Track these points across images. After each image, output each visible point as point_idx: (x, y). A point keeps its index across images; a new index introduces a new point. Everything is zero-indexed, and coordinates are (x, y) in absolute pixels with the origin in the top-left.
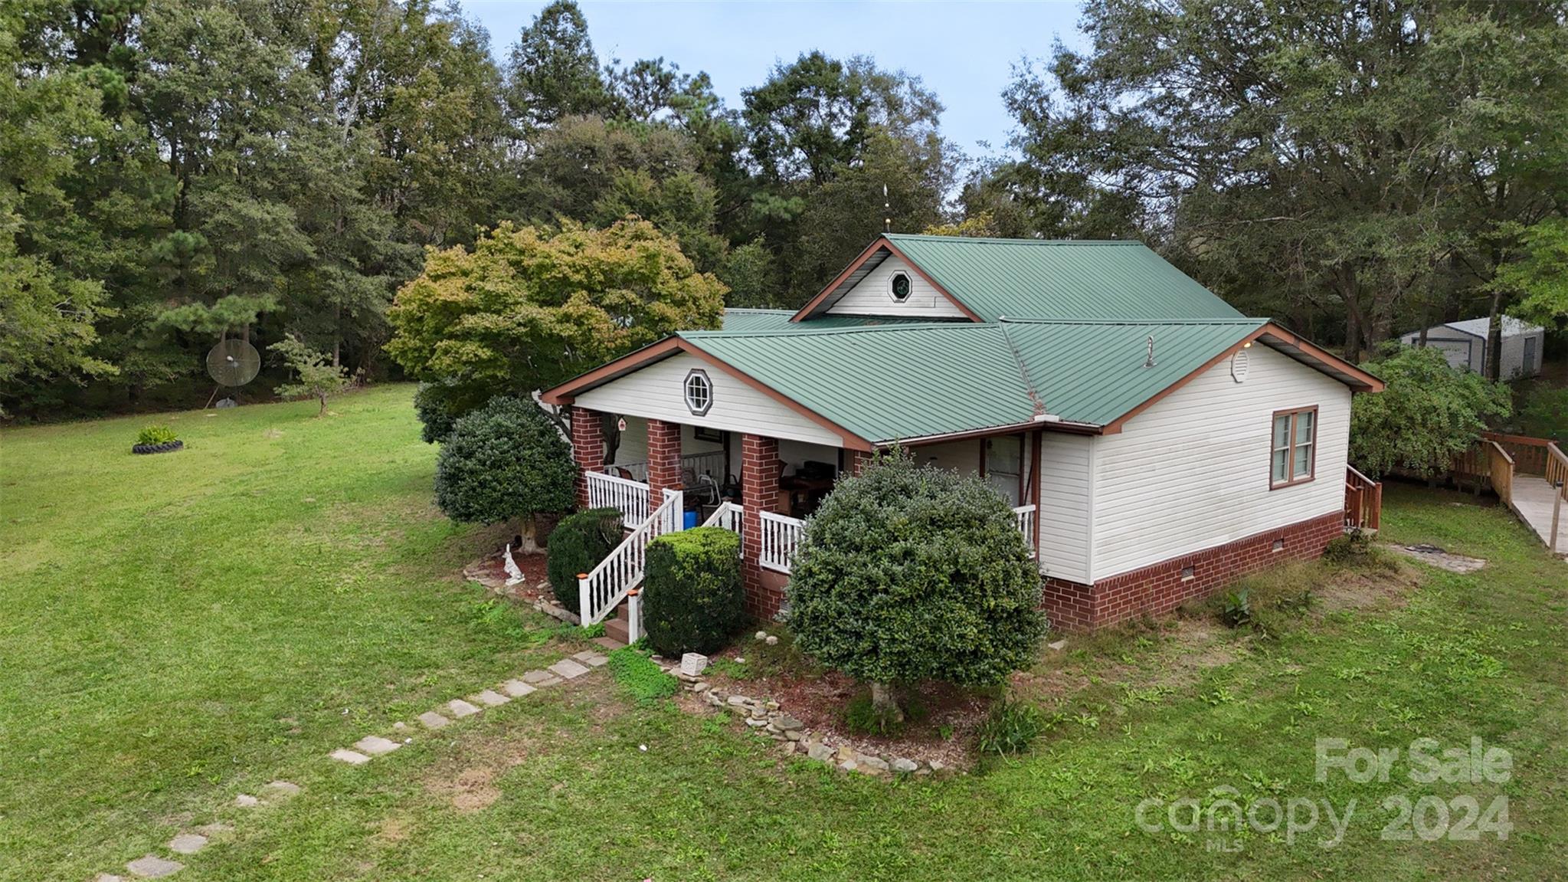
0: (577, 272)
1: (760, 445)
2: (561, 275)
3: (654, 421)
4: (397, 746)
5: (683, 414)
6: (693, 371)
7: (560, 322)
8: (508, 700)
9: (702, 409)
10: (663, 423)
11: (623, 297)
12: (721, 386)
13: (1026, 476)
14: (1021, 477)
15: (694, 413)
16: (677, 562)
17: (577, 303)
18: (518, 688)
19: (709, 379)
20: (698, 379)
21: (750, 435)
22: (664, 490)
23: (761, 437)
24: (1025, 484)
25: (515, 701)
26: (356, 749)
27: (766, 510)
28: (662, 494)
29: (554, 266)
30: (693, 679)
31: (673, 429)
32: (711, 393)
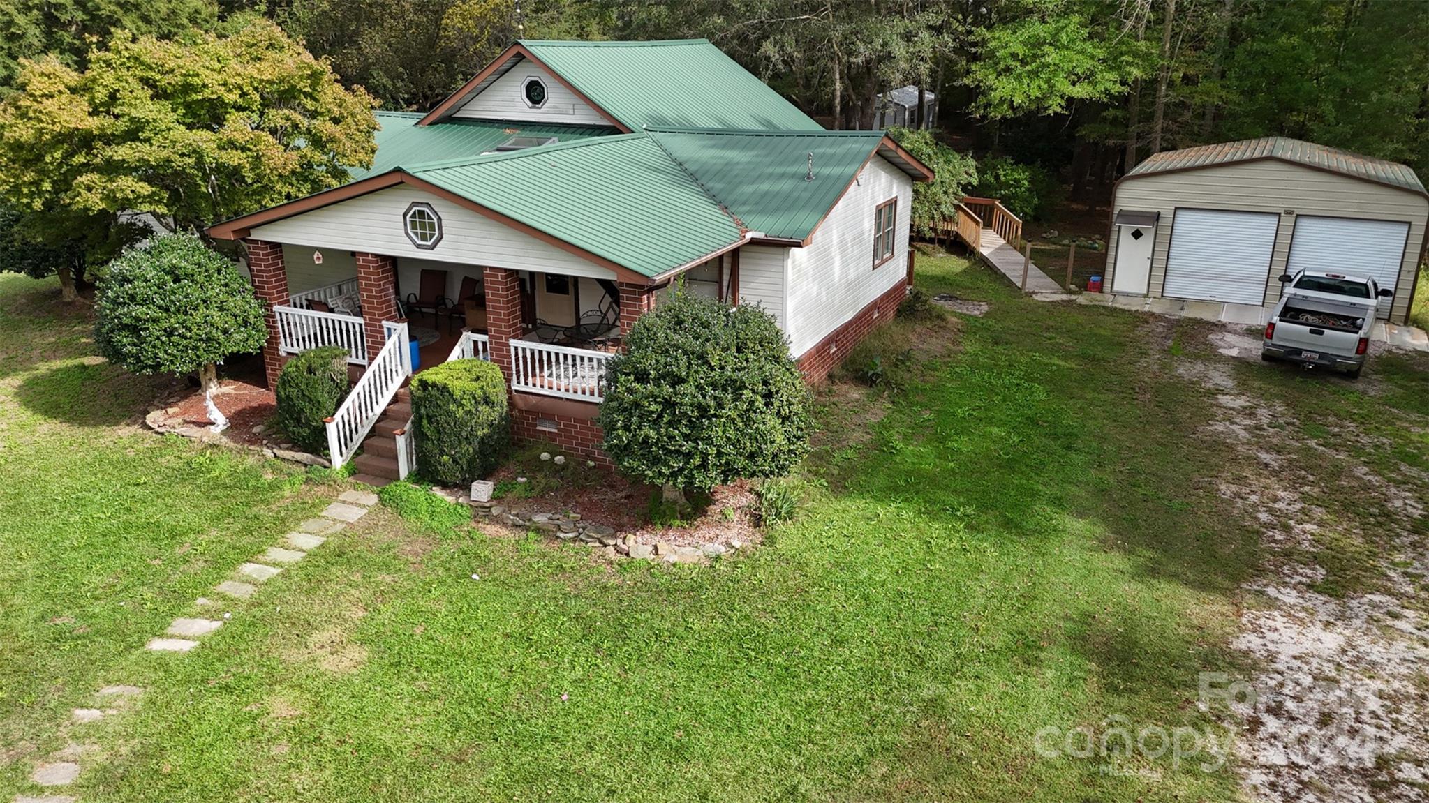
0: (230, 91)
1: (506, 277)
2: (215, 96)
3: (366, 254)
4: (217, 625)
5: (403, 246)
6: (414, 204)
7: (221, 148)
8: (304, 554)
9: (429, 243)
10: (377, 256)
11: (288, 119)
12: (451, 219)
13: (725, 283)
14: (720, 282)
15: (419, 247)
16: (455, 400)
17: (237, 126)
18: (305, 540)
19: (436, 213)
20: (422, 213)
21: (492, 268)
22: (383, 322)
23: (506, 270)
24: (725, 289)
25: (311, 555)
26: (172, 637)
27: (514, 337)
28: (381, 327)
29: (205, 86)
30: (488, 505)
31: (391, 263)
32: (440, 227)
